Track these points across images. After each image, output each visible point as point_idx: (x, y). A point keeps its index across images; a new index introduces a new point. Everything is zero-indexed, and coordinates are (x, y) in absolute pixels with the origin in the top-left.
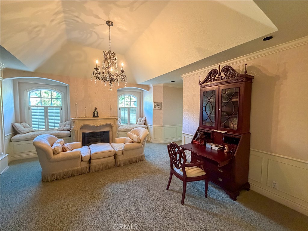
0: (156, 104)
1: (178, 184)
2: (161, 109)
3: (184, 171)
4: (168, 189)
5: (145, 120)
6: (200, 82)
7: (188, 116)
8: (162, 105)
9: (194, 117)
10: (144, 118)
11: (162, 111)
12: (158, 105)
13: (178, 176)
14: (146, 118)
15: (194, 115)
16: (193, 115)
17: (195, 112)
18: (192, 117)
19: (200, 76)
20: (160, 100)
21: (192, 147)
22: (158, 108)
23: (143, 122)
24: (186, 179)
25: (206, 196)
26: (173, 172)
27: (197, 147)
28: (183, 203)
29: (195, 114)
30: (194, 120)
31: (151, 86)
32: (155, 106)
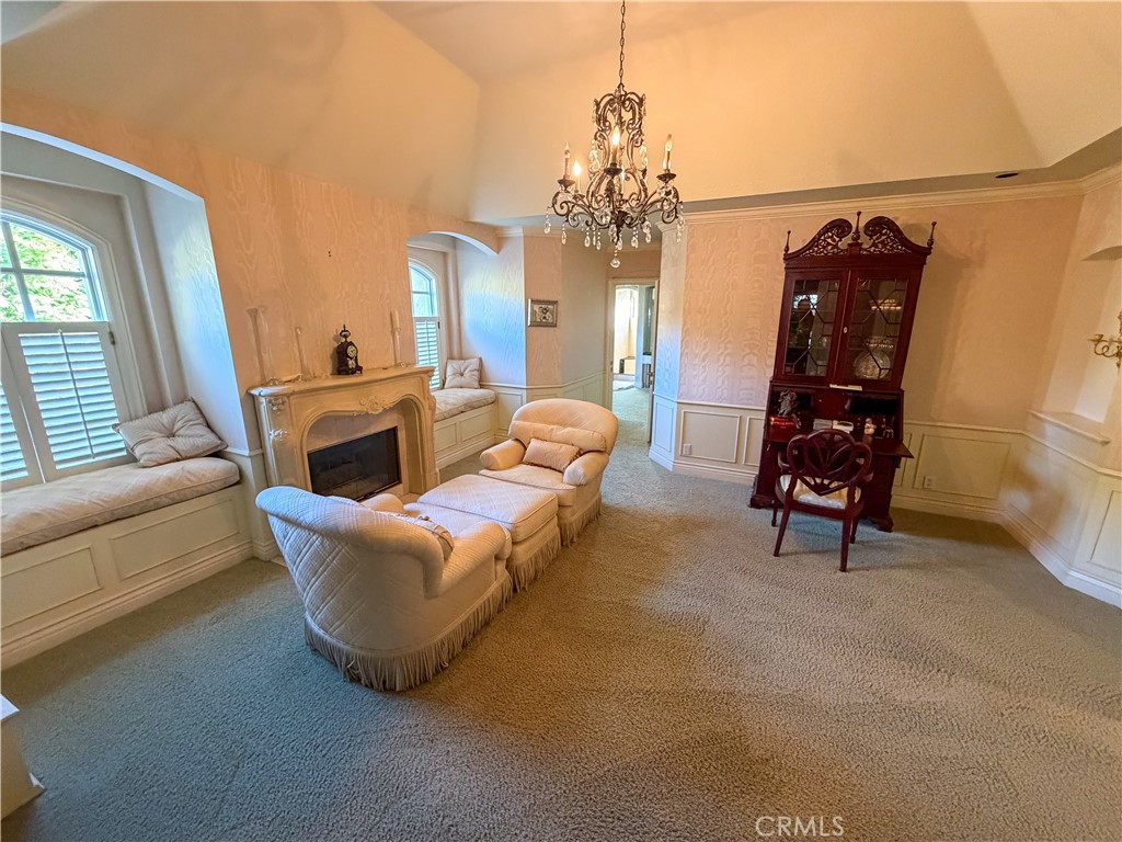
0: (536, 308)
5: (481, 369)
6: (787, 249)
7: (704, 349)
8: (560, 309)
9: (728, 351)
10: (474, 363)
11: (558, 331)
14: (480, 359)
15: (729, 345)
16: (722, 345)
17: (730, 338)
18: (721, 351)
19: (789, 232)
20: (554, 291)
22: (545, 322)
23: (470, 377)
28: (845, 568)
29: (730, 342)
30: (727, 362)
31: (517, 232)
32: (533, 314)
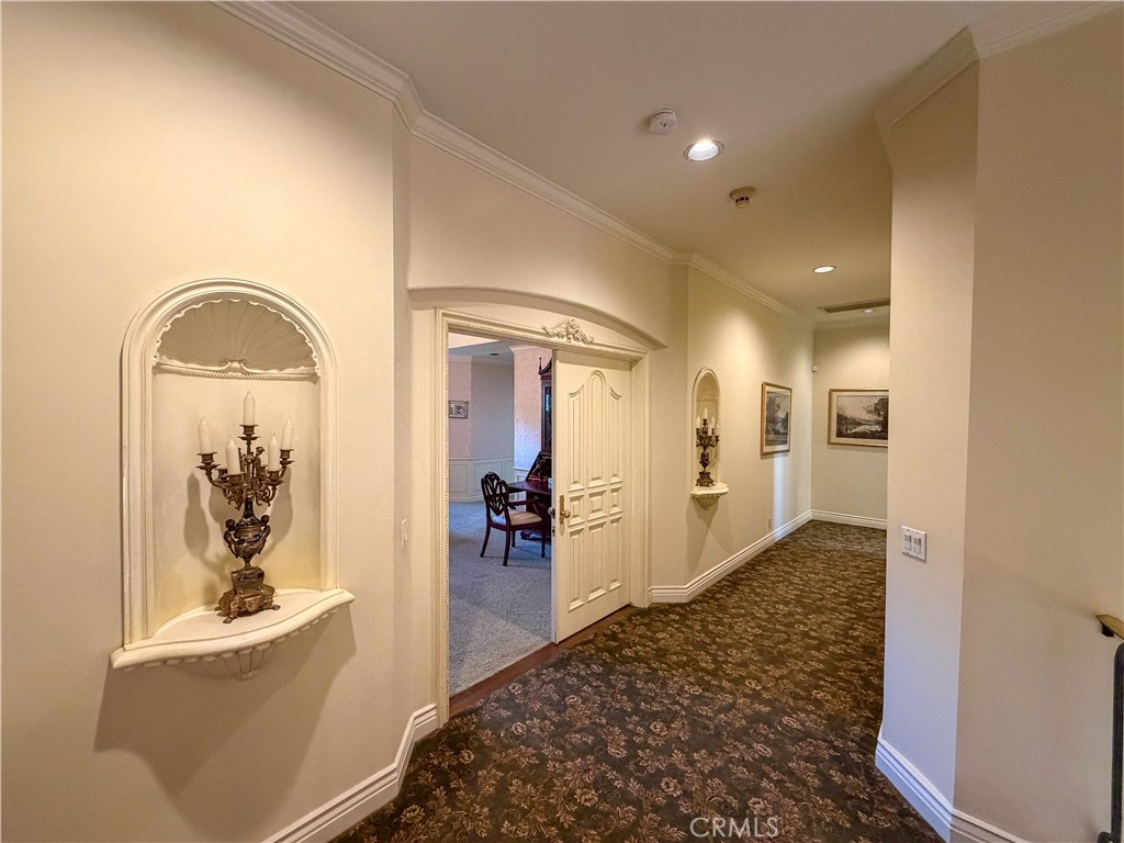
0: (453, 406)
1: (498, 537)
2: (466, 417)
3: (507, 517)
4: (482, 556)
8: (470, 406)
11: (467, 420)
12: (459, 408)
13: (498, 526)
20: (465, 395)
21: (526, 487)
22: (459, 415)
24: (510, 528)
25: (543, 555)
26: (490, 524)
27: (536, 485)
28: (505, 564)
32: (450, 409)
